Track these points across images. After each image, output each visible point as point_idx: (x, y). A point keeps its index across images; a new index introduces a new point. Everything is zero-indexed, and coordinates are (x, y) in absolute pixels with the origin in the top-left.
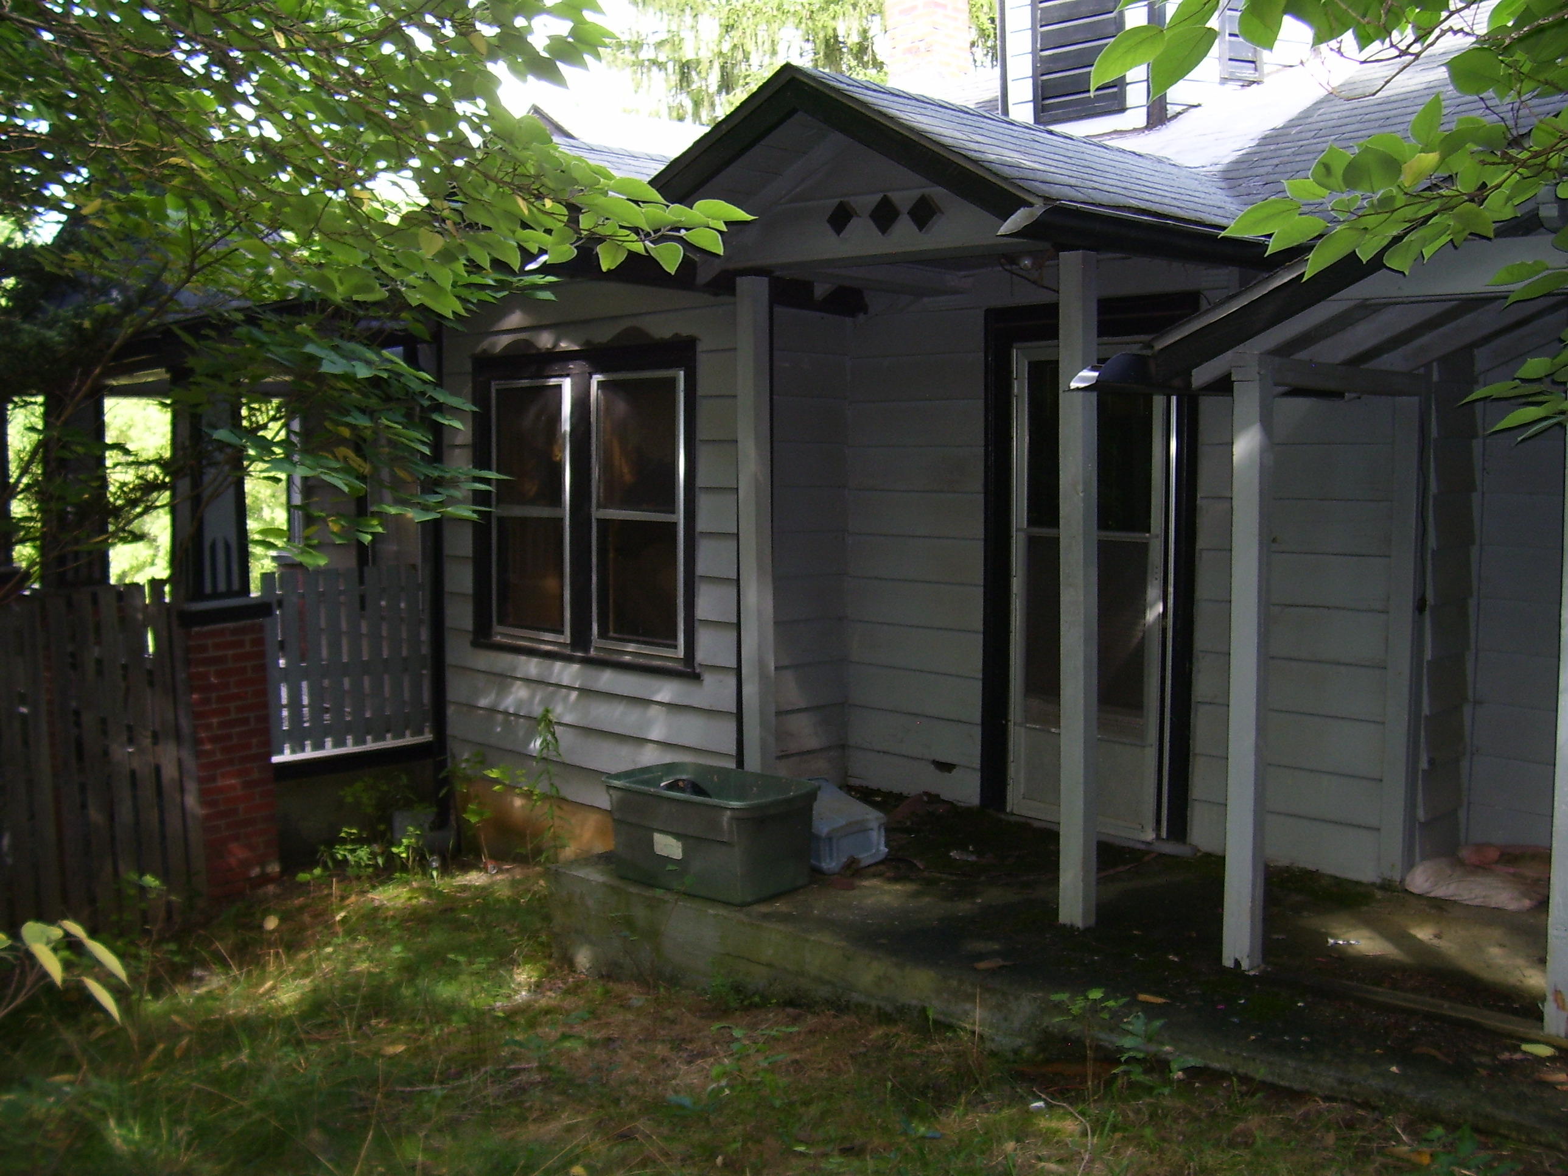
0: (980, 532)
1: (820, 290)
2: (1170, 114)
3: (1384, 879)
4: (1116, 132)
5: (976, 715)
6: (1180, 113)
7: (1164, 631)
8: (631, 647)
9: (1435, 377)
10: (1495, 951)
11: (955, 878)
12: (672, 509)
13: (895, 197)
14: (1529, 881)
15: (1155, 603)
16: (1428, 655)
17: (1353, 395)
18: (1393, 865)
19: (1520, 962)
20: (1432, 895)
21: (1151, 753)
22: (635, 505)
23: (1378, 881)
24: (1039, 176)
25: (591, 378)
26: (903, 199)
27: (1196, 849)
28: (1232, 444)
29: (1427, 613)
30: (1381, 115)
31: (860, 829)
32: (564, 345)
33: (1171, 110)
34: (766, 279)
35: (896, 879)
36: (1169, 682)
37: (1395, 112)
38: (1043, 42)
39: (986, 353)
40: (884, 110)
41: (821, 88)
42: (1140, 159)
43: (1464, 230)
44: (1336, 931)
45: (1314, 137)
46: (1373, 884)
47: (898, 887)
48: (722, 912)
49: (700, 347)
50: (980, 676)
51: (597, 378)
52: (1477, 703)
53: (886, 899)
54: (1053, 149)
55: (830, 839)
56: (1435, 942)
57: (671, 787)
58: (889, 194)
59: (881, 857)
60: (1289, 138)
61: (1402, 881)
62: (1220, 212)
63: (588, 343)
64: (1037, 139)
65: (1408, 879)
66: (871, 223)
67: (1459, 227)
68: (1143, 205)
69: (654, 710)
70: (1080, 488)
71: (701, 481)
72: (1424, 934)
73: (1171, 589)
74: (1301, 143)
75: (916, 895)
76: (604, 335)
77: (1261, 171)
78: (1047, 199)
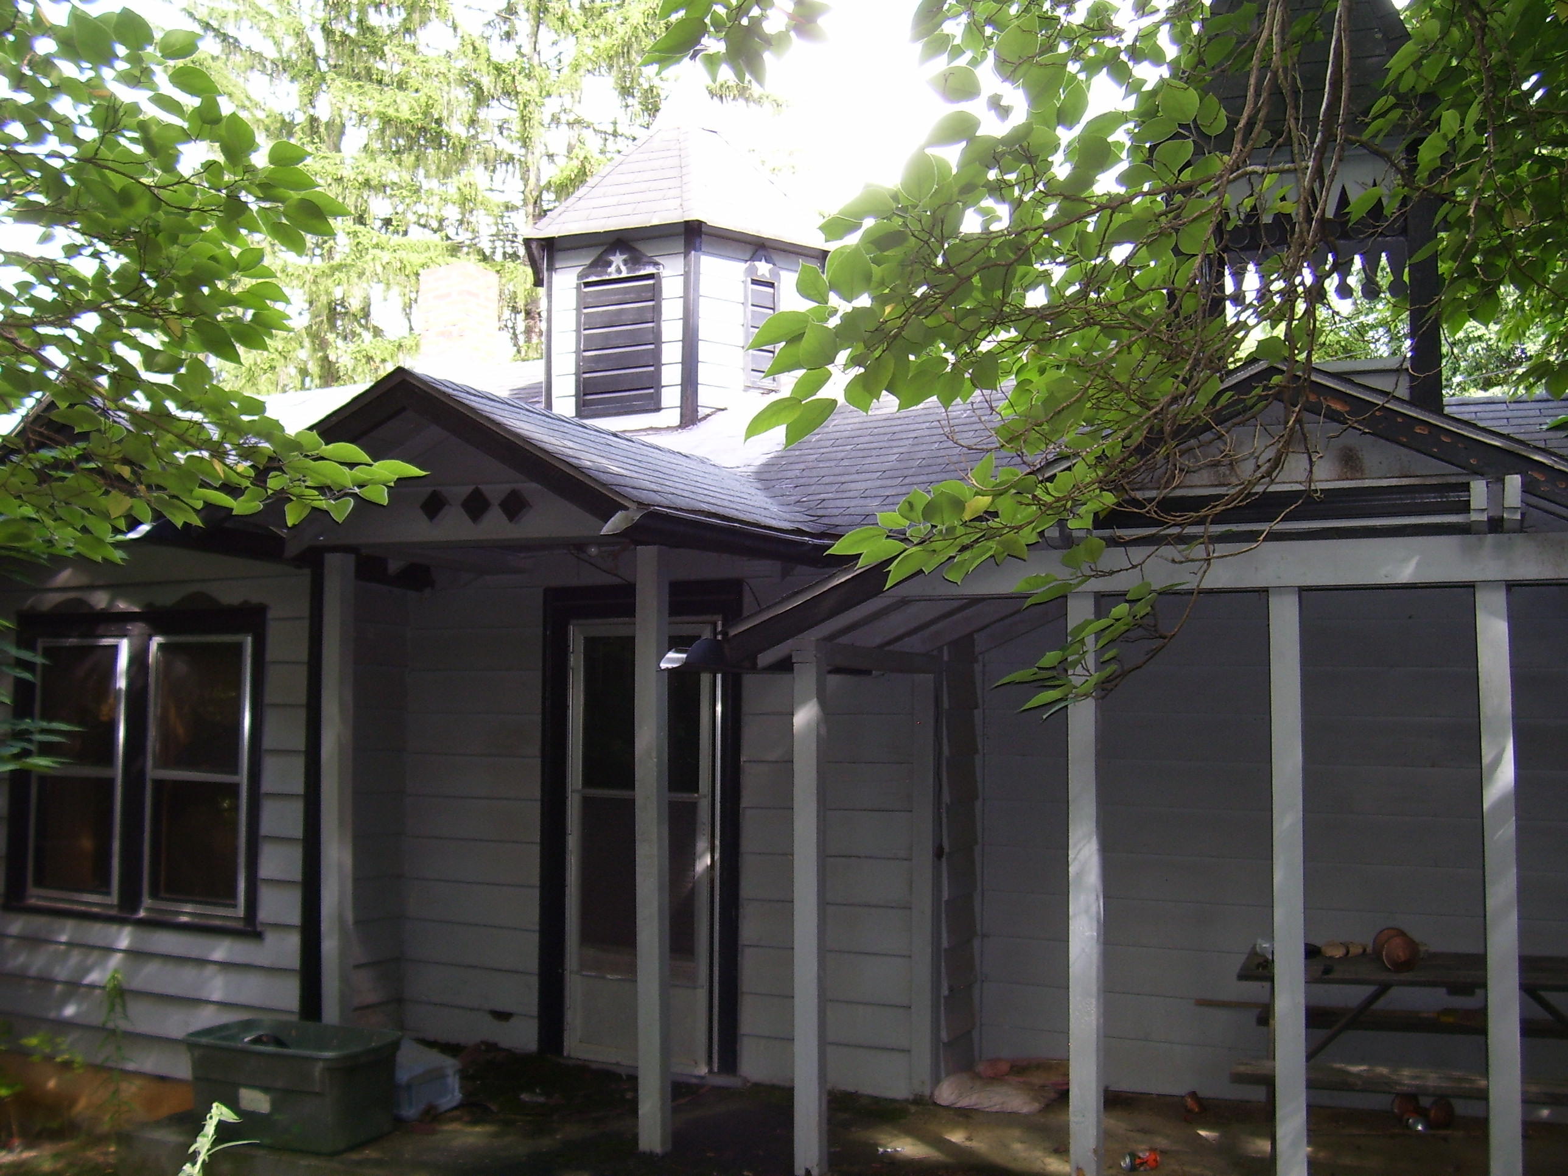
0: (538, 794)
1: (394, 566)
2: (701, 415)
3: (916, 1095)
4: (651, 428)
5: (533, 964)
6: (709, 415)
7: (712, 881)
8: (188, 908)
9: (946, 658)
10: (1017, 1146)
11: (529, 1118)
12: (235, 769)
13: (486, 489)
14: (1036, 1088)
15: (703, 854)
16: (945, 896)
17: (879, 673)
18: (923, 1083)
19: (1038, 1153)
20: (958, 1105)
21: (702, 994)
22: (192, 765)
23: (911, 1097)
24: (628, 481)
25: (150, 639)
26: (495, 492)
27: (746, 1080)
28: (793, 715)
29: (944, 859)
30: (888, 430)
31: (436, 1076)
32: (122, 606)
33: (702, 412)
34: (353, 556)
35: (475, 1122)
36: (717, 927)
37: (899, 428)
38: (586, 344)
39: (545, 629)
40: (492, 416)
41: (429, 391)
42: (688, 461)
43: (1004, 552)
44: (883, 1142)
45: (832, 446)
46: (907, 1101)
47: (478, 1129)
48: (314, 1162)
49: (271, 614)
50: (537, 928)
51: (156, 641)
52: (984, 936)
53: (471, 1140)
54: (625, 453)
55: (409, 1086)
56: (968, 1143)
57: (257, 1041)
58: (482, 487)
59: (454, 1103)
60: (811, 446)
61: (932, 1094)
62: (764, 512)
63: (150, 605)
64: (609, 442)
65: (936, 1093)
66: (462, 510)
67: (1001, 549)
68: (713, 509)
69: (210, 970)
70: (654, 754)
71: (268, 742)
72: (957, 1137)
73: (717, 842)
74: (822, 450)
75: (495, 1135)
76: (167, 598)
77: (790, 474)
78: (640, 504)
